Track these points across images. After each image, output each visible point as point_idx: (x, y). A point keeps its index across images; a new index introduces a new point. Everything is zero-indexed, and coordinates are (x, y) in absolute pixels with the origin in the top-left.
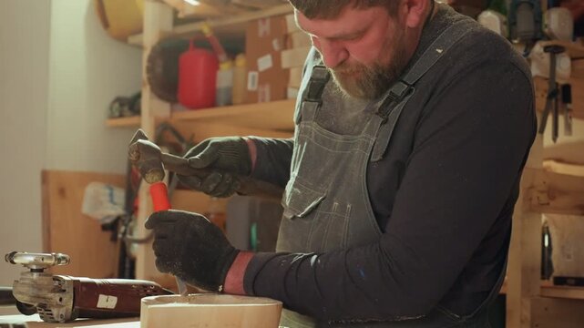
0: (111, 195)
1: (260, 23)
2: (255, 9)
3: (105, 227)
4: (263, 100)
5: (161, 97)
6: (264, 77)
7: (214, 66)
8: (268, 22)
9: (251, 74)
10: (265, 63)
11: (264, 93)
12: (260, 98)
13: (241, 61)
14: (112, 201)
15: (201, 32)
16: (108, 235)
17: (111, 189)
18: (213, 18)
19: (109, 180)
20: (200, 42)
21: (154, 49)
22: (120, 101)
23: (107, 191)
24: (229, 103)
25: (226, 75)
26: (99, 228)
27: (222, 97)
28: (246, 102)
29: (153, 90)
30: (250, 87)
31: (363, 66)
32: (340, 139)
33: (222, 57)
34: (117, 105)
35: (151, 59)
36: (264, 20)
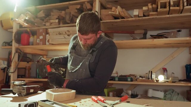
0: (4, 63)
1: (40, 30)
2: (39, 27)
3: (2, 69)
4: (41, 45)
5: (17, 43)
6: (41, 40)
7: (29, 37)
8: (42, 29)
9: (38, 39)
10: (41, 37)
11: (41, 43)
12: (40, 44)
13: (35, 37)
14: (4, 64)
15: (27, 30)
16: (2, 71)
17: (4, 61)
18: (29, 27)
19: (4, 59)
20: (26, 32)
21: (15, 33)
22: (5, 43)
23: (3, 62)
24: (33, 45)
25: (31, 39)
26: (1, 70)
27: (31, 43)
28: (36, 45)
29: (15, 41)
30: (38, 42)
31: (89, 44)
32: (81, 57)
33: (31, 35)
34: (4, 44)
35: (15, 35)
36: (41, 29)
